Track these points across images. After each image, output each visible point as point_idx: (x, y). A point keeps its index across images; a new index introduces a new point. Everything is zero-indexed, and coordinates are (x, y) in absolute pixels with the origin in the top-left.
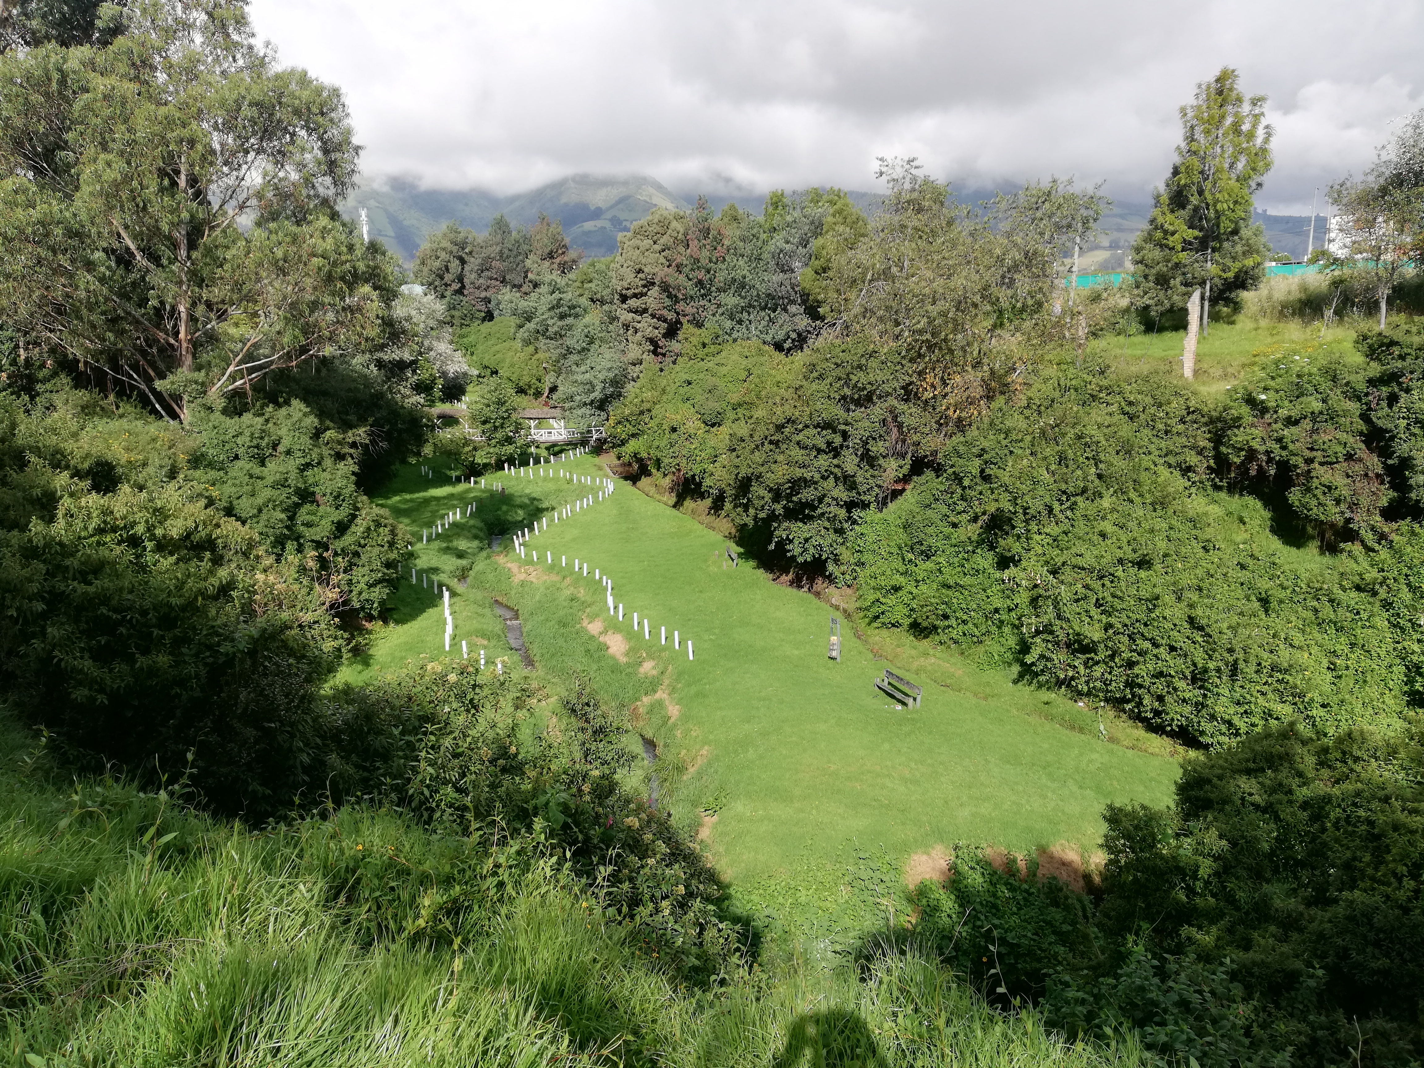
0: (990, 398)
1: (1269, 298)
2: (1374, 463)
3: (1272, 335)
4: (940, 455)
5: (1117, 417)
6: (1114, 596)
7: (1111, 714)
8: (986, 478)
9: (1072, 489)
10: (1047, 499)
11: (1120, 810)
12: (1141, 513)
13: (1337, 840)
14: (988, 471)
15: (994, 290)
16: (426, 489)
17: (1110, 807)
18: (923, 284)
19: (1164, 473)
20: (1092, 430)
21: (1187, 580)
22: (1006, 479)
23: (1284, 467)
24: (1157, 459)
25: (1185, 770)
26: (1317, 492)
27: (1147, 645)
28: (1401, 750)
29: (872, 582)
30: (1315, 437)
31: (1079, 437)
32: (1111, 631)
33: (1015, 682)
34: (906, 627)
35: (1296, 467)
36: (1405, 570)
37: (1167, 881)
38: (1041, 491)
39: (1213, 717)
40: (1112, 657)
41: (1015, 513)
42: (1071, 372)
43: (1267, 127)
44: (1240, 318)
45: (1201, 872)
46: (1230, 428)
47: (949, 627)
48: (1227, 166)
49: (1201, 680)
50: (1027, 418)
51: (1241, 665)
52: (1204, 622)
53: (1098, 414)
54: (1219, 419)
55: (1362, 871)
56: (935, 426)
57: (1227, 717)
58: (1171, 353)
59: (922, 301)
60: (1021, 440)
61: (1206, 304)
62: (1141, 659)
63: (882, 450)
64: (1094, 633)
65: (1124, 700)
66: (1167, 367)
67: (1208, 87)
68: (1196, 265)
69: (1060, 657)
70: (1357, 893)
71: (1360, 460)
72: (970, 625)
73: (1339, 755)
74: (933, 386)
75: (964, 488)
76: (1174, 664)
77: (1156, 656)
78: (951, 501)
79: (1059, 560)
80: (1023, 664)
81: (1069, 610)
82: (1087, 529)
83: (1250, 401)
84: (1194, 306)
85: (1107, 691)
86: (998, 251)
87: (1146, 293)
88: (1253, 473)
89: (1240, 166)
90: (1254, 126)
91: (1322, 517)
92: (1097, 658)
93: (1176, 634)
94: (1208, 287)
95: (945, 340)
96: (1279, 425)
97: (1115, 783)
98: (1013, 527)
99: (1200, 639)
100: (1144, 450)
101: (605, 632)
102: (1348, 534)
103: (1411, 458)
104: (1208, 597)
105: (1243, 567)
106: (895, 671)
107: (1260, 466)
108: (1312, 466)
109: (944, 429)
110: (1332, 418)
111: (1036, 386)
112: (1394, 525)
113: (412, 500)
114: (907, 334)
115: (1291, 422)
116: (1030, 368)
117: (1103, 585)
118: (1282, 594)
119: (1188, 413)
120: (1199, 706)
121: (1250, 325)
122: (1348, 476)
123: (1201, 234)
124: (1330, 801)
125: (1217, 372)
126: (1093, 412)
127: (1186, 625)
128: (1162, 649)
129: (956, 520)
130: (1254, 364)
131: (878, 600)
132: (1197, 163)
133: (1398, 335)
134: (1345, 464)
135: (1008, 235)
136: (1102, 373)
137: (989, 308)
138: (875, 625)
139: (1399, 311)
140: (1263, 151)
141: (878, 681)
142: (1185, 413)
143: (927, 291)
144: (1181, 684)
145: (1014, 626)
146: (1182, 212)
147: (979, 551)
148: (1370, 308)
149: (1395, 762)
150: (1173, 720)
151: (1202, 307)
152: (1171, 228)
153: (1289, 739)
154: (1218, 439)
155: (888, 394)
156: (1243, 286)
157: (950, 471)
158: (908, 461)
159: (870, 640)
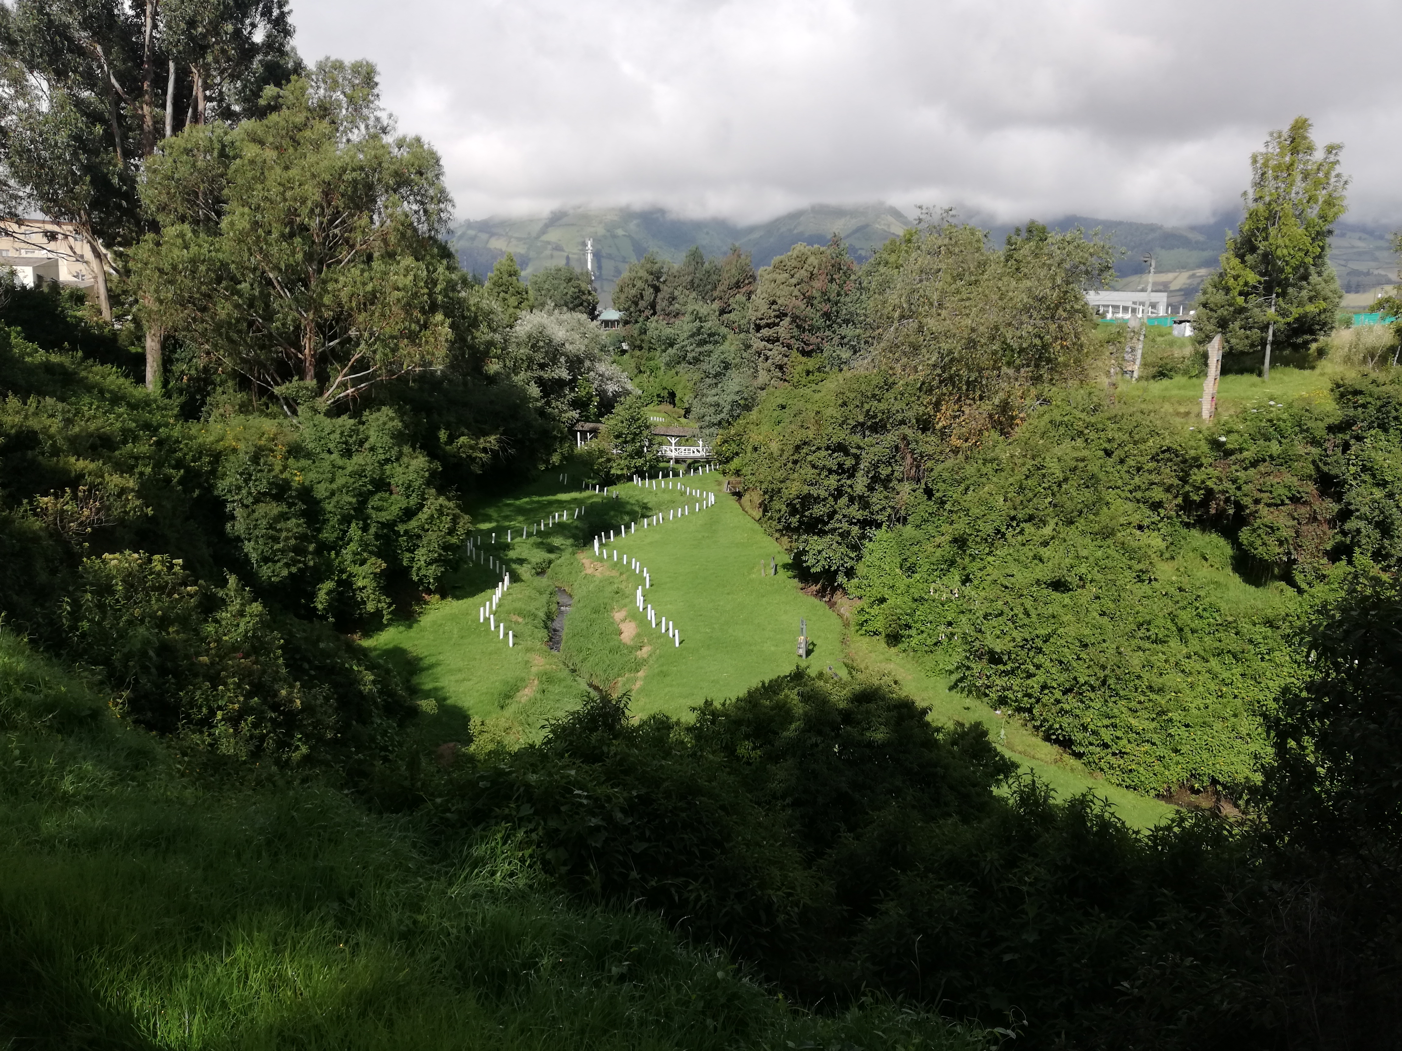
2: (1326, 507)
16: (554, 494)
26: (1262, 532)
30: (1266, 479)
32: (1011, 644)
35: (1247, 507)
39: (1084, 728)
43: (1340, 174)
46: (1192, 467)
47: (910, 636)
49: (1079, 693)
61: (1268, 348)
63: (896, 474)
65: (1026, 709)
68: (1258, 309)
71: (1308, 503)
81: (988, 624)
83: (1213, 442)
84: (1213, 349)
88: (1213, 512)
90: (1329, 173)
91: (1265, 557)
92: (1004, 669)
94: (1270, 332)
96: (1236, 467)
101: (623, 620)
103: (1356, 504)
107: (1219, 505)
108: (1259, 507)
110: (1287, 462)
113: (538, 502)
114: (920, 368)
117: (1021, 603)
119: (1162, 452)
122: (1293, 518)
123: (1263, 279)
133: (1365, 385)
134: (1291, 507)
142: (1158, 451)
150: (1054, 729)
152: (1233, 273)
154: (1185, 478)
155: (902, 423)
156: (1311, 332)
158: (922, 485)
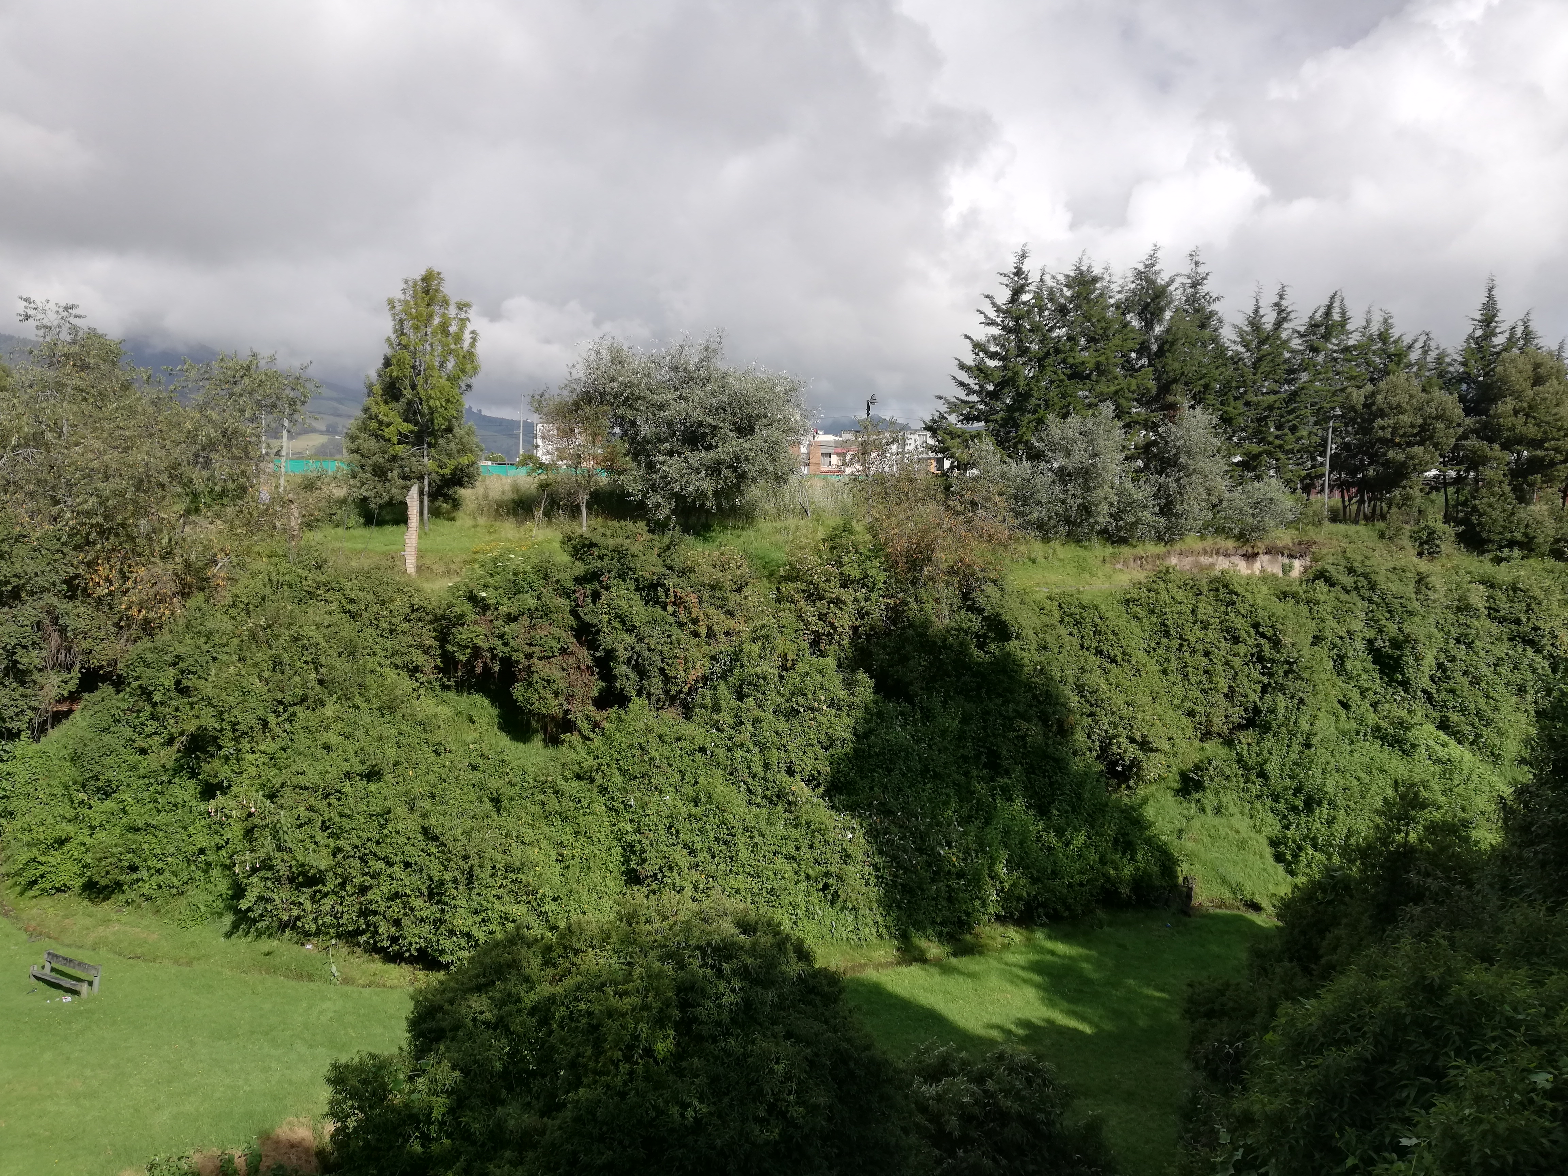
0: (185, 595)
1: (486, 496)
2: (584, 655)
3: (490, 533)
4: (120, 665)
5: (337, 617)
6: (342, 815)
7: (344, 950)
8: (183, 691)
9: (289, 698)
10: (261, 712)
11: (347, 1066)
12: (368, 720)
13: (562, 1041)
14: (185, 683)
15: (185, 469)
17: (335, 1067)
18: (90, 455)
19: (391, 675)
20: (309, 631)
21: (419, 788)
22: (208, 689)
23: (507, 663)
24: (382, 661)
25: (417, 1002)
26: (538, 686)
27: (381, 865)
28: (613, 933)
29: (26, 838)
30: (533, 632)
31: (296, 640)
32: (340, 856)
33: (228, 935)
34: (77, 890)
35: (518, 662)
36: (616, 755)
37: (400, 1134)
38: (252, 702)
39: (452, 932)
40: (343, 885)
41: (222, 730)
42: (284, 566)
43: (473, 332)
44: (459, 514)
45: (434, 1114)
46: (454, 625)
47: (138, 880)
48: (437, 364)
49: (438, 894)
50: (233, 618)
51: (477, 871)
52: (438, 831)
53: (316, 613)
54: (443, 617)
55: (585, 1066)
56: (113, 629)
57: (466, 929)
58: (394, 547)
59: (89, 476)
60: (227, 645)
61: (426, 499)
62: (375, 882)
63: (36, 661)
64: (321, 861)
65: (358, 932)
66: (389, 563)
67: (415, 284)
68: (413, 459)
69: (282, 895)
70: (581, 1090)
71: (573, 653)
72: (167, 874)
73: (560, 951)
74: (108, 580)
75: (154, 705)
76: (409, 881)
77: (390, 876)
78: (137, 722)
79: (277, 782)
80: (237, 911)
81: (291, 838)
82: (309, 743)
83: (472, 598)
84: (413, 500)
85: (339, 925)
86: (189, 425)
87: (363, 484)
88: (479, 670)
89: (450, 365)
90: (462, 329)
91: (544, 711)
92: (325, 889)
93: (410, 848)
94: (426, 482)
95: (123, 525)
96: (500, 622)
97: (350, 1031)
98: (220, 748)
99: (435, 850)
100: (369, 651)
102: (568, 725)
103: (613, 650)
104: (442, 803)
105: (474, 768)
106: (62, 952)
107: (485, 663)
108: (532, 661)
109: (125, 634)
110: (546, 615)
111: (243, 581)
112: (605, 714)
114: (68, 515)
115: (511, 619)
116: (235, 561)
117: (329, 804)
118: (512, 791)
119: (413, 611)
120: (438, 923)
121: (469, 522)
122: (563, 669)
123: (416, 429)
124: (554, 1002)
125: (440, 568)
126: (310, 611)
127: (420, 837)
128: (396, 868)
129: (144, 745)
130: (475, 561)
131: (34, 860)
132: (408, 358)
133: (596, 538)
134: (561, 658)
135: (201, 408)
136: (319, 567)
137: (179, 489)
138: (31, 893)
139: (597, 515)
140: (470, 355)
141: (36, 970)
142: (409, 610)
143: (95, 464)
144: (418, 903)
145: (225, 867)
146: (395, 405)
147: (177, 780)
148: (573, 511)
149: (608, 947)
150: (411, 944)
151: (422, 502)
152: (386, 419)
153: (516, 944)
154: (443, 637)
155: (44, 590)
156: (460, 484)
157: (135, 684)
158: (76, 674)
159: (24, 916)
